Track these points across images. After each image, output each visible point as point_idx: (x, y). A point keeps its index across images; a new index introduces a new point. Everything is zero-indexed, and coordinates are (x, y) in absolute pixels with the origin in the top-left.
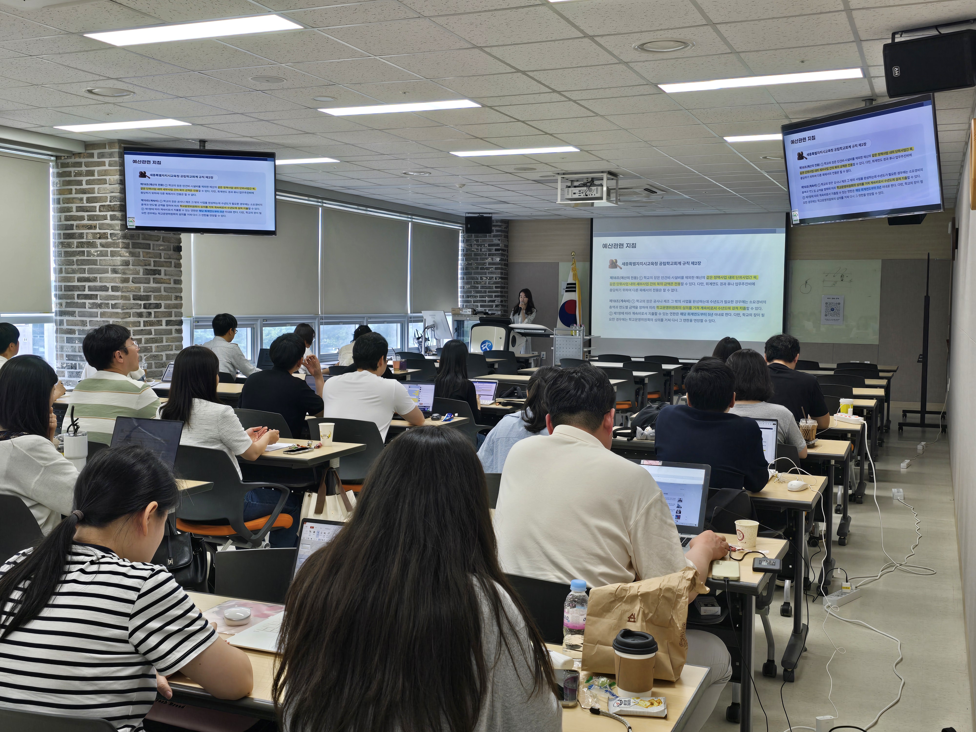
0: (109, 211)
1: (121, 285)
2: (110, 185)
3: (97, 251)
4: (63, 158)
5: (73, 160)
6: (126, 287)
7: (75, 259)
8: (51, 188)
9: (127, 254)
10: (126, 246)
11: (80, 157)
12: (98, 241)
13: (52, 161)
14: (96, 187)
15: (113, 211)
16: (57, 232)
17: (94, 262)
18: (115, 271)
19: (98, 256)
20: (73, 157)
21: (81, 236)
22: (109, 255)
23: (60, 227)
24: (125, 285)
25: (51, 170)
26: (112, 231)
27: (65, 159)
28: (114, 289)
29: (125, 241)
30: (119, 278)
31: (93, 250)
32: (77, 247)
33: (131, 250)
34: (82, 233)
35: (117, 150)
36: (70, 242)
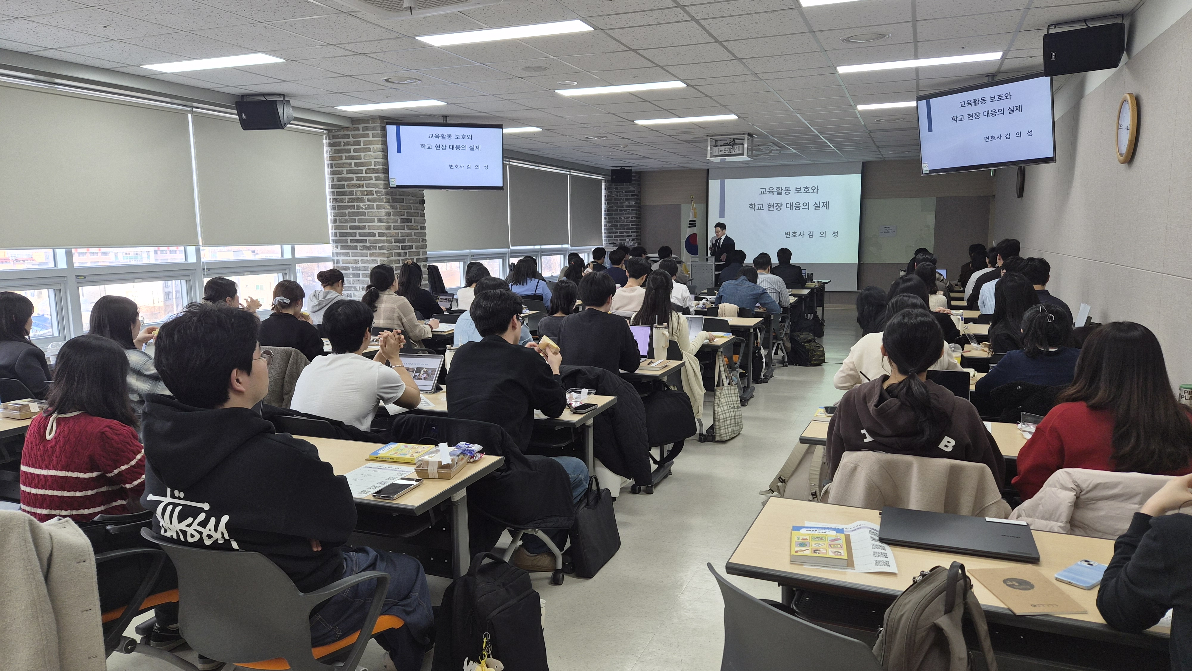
0: (374, 173)
1: (386, 232)
2: (373, 152)
3: (366, 205)
4: (333, 131)
5: (342, 133)
6: (389, 233)
7: (347, 211)
8: (325, 156)
9: (389, 207)
10: (388, 201)
11: (348, 131)
12: (366, 197)
13: (325, 134)
14: (362, 154)
15: (377, 173)
16: (331, 190)
17: (363, 214)
18: (380, 221)
19: (366, 209)
20: (342, 130)
21: (351, 193)
22: (375, 208)
23: (333, 186)
24: (388, 231)
25: (325, 141)
26: (377, 189)
27: (335, 132)
28: (380, 234)
29: (387, 197)
30: (384, 226)
31: (361, 204)
32: (348, 202)
33: (391, 204)
34: (352, 191)
35: (379, 124)
36: (343, 198)
